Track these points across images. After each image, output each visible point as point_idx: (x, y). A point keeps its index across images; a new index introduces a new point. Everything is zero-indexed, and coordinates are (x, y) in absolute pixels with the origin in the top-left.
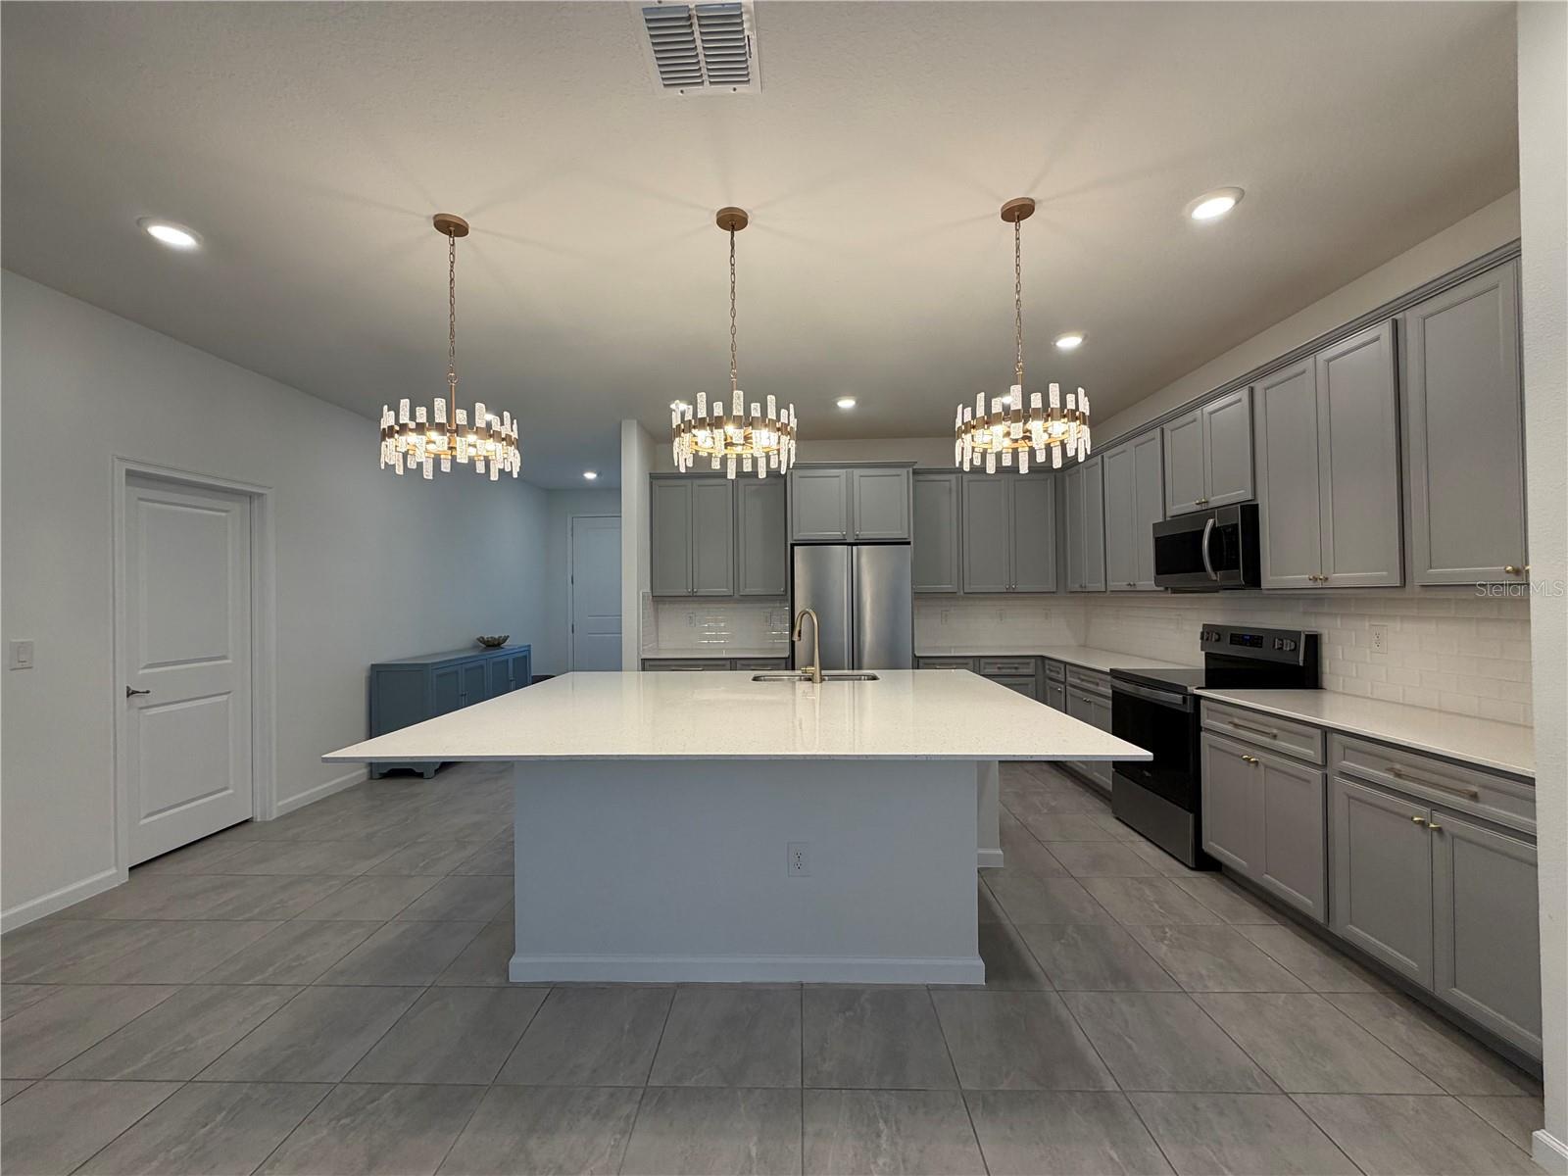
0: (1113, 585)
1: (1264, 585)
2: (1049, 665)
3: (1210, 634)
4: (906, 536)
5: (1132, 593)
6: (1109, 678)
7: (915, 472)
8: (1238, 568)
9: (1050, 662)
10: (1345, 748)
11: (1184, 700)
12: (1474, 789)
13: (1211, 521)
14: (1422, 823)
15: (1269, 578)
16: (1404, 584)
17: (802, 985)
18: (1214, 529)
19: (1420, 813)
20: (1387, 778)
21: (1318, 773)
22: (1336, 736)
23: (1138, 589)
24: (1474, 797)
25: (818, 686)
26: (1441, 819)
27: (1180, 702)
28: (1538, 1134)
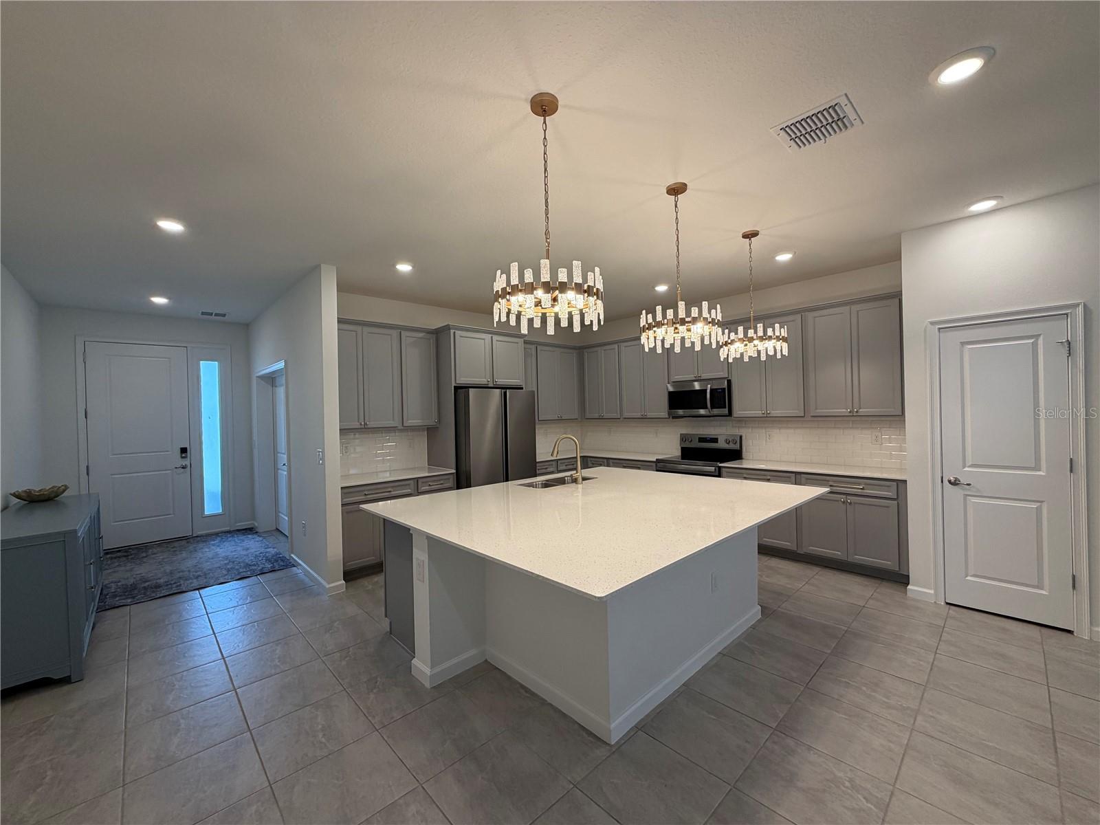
0: (626, 415)
1: (735, 416)
2: (591, 461)
3: (684, 438)
4: (521, 384)
5: (644, 418)
6: (654, 464)
7: (525, 342)
8: (725, 408)
9: (591, 459)
10: (807, 479)
11: (715, 469)
13: (709, 386)
14: (844, 502)
15: (738, 411)
16: (805, 415)
17: (720, 653)
18: (711, 390)
19: (843, 498)
23: (648, 417)
24: (862, 489)
25: (580, 486)
27: (714, 470)
28: (909, 587)
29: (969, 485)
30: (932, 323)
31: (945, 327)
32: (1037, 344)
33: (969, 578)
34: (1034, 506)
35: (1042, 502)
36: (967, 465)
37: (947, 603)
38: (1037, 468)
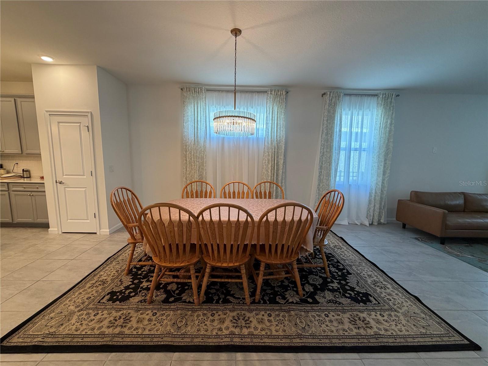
12: (37, 187)
14: (29, 195)
16: (22, 153)
19: (29, 193)
20: (22, 189)
21: (7, 192)
22: (11, 184)
24: (38, 188)
26: (33, 193)
28: (49, 229)
29: (64, 183)
30: (47, 111)
31: (52, 114)
32: (81, 125)
33: (69, 221)
34: (84, 189)
35: (86, 188)
36: (64, 175)
37: (63, 233)
38: (83, 175)
